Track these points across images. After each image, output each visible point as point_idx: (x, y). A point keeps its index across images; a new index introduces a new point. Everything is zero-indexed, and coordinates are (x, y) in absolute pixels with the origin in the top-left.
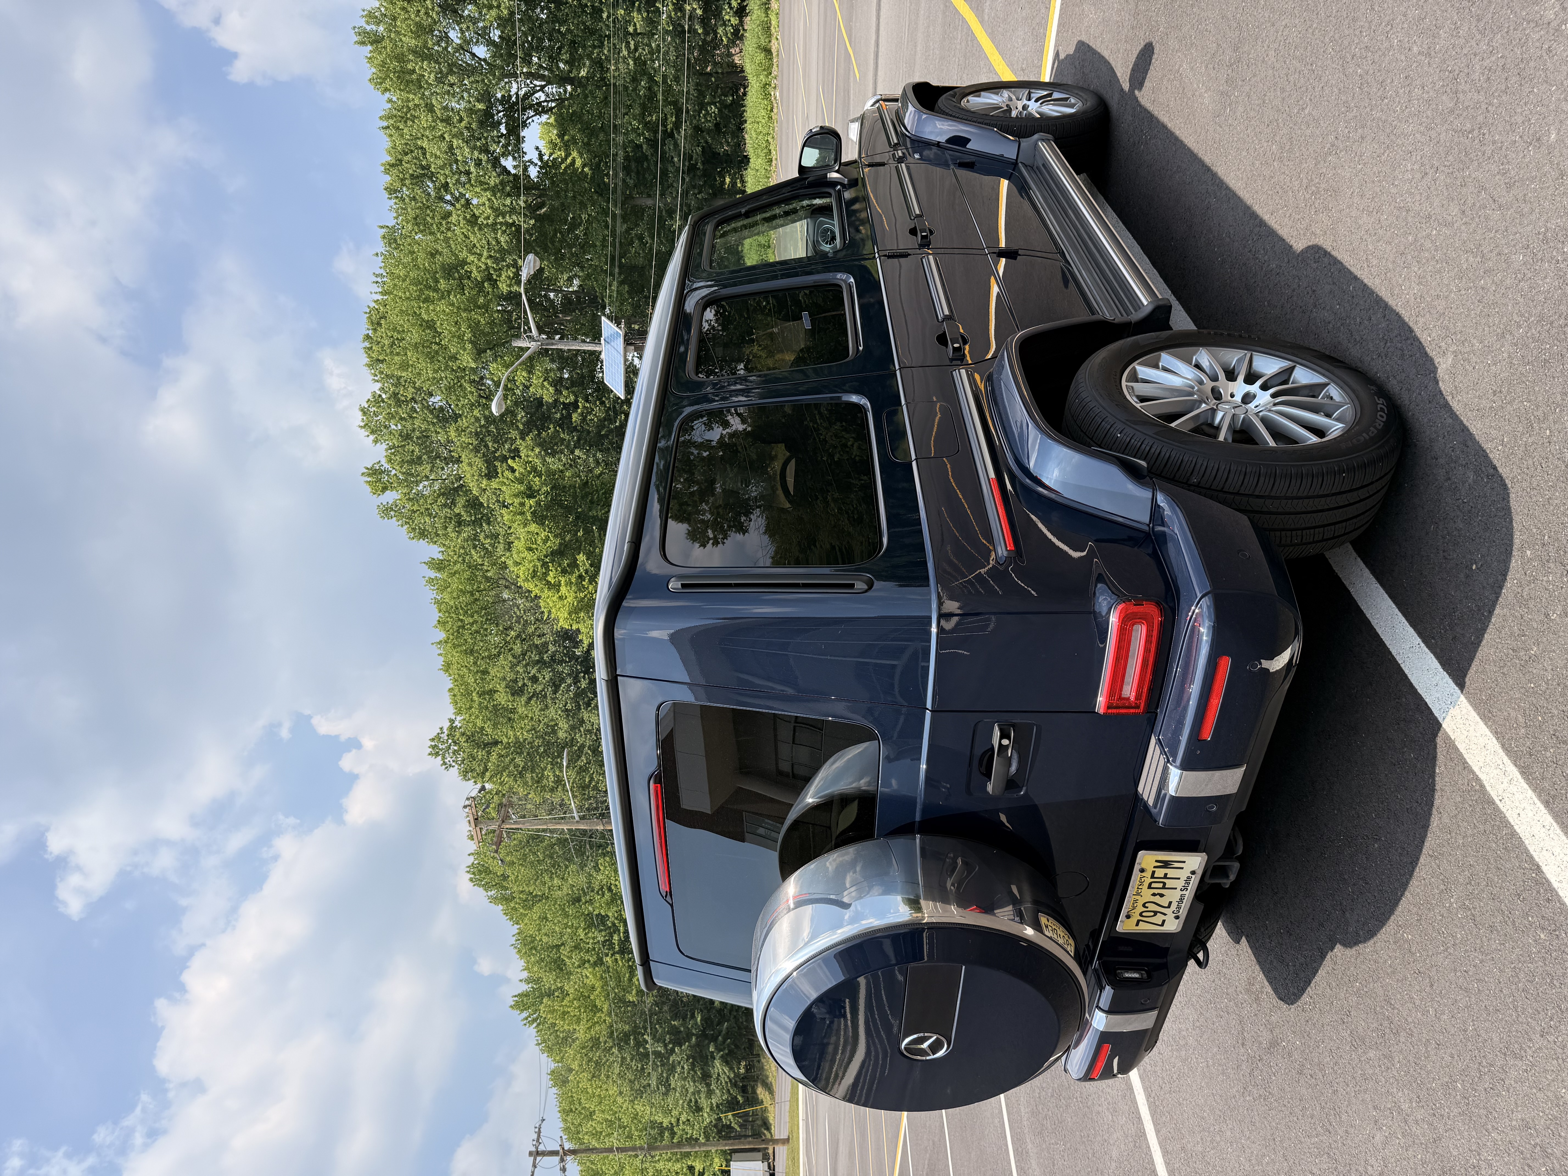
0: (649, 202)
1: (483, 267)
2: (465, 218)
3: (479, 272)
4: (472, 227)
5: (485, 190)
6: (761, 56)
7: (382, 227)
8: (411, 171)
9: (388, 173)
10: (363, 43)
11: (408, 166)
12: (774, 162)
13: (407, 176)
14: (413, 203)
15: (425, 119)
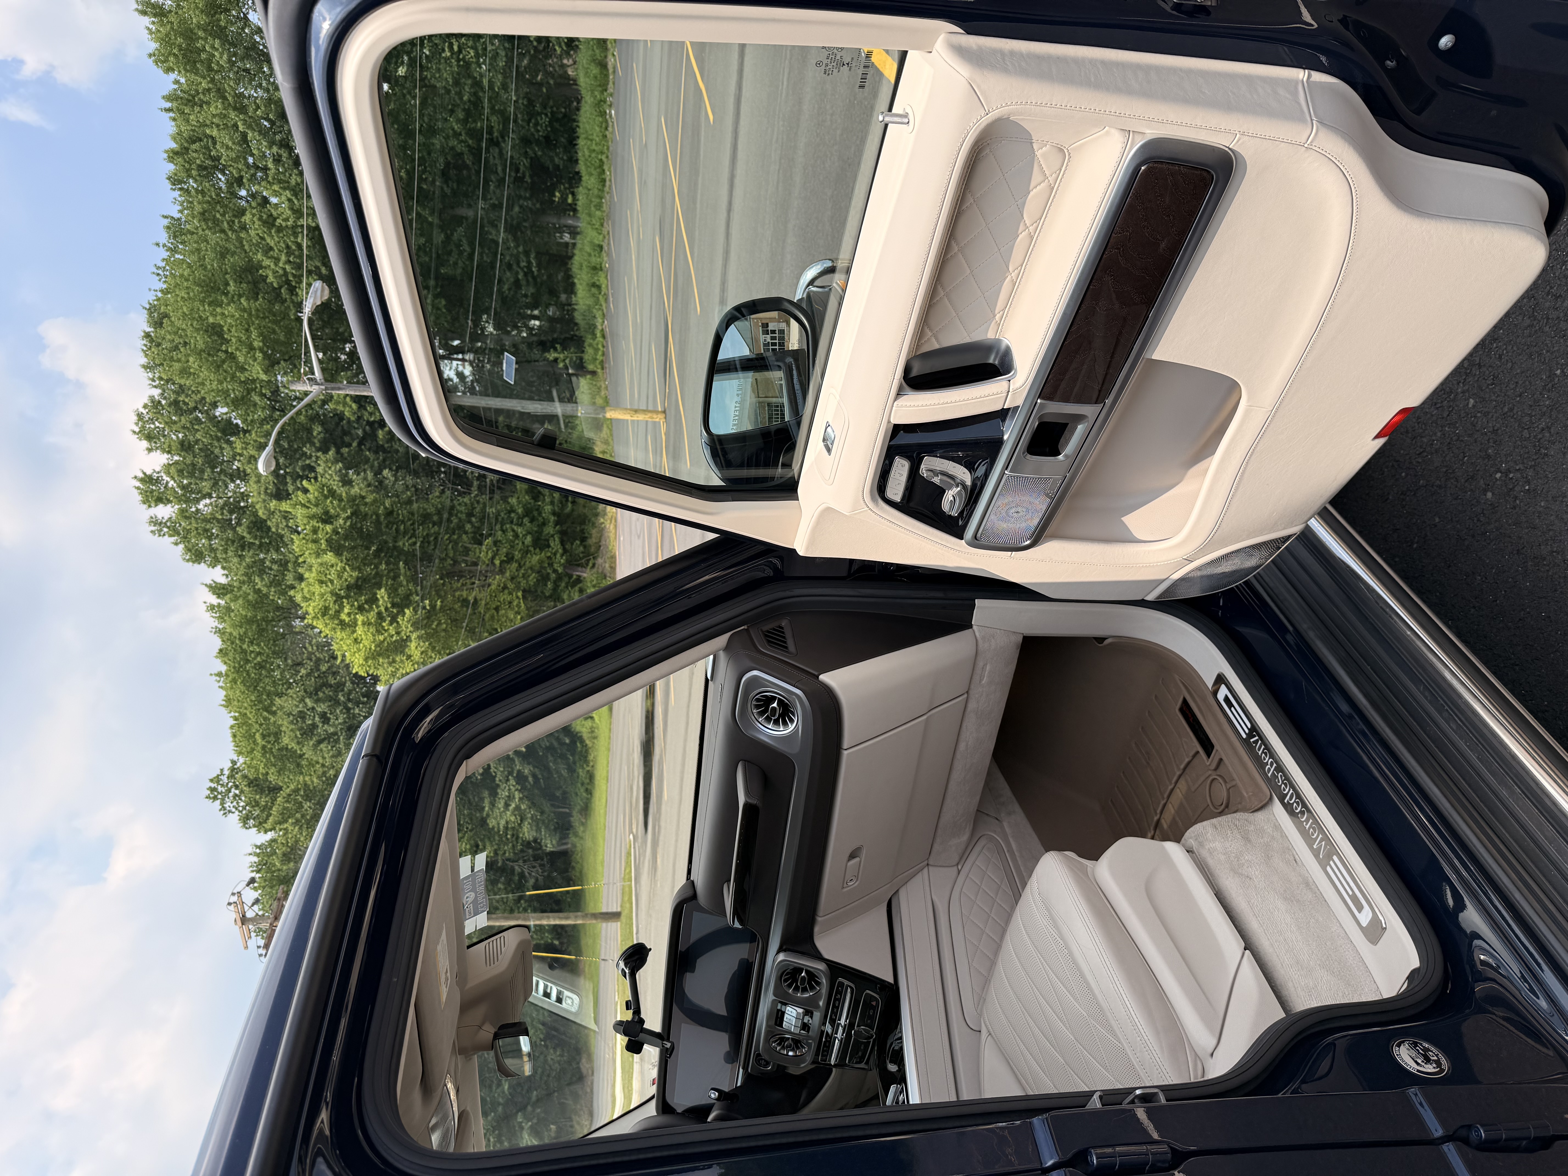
0: (470, 213)
1: (281, 272)
2: (260, 219)
3: (275, 277)
4: (270, 229)
5: (284, 189)
6: (595, 70)
7: (166, 217)
8: (198, 162)
9: (172, 162)
10: (144, 13)
11: (194, 155)
12: (608, 183)
13: (194, 166)
14: (200, 197)
15: (217, 107)
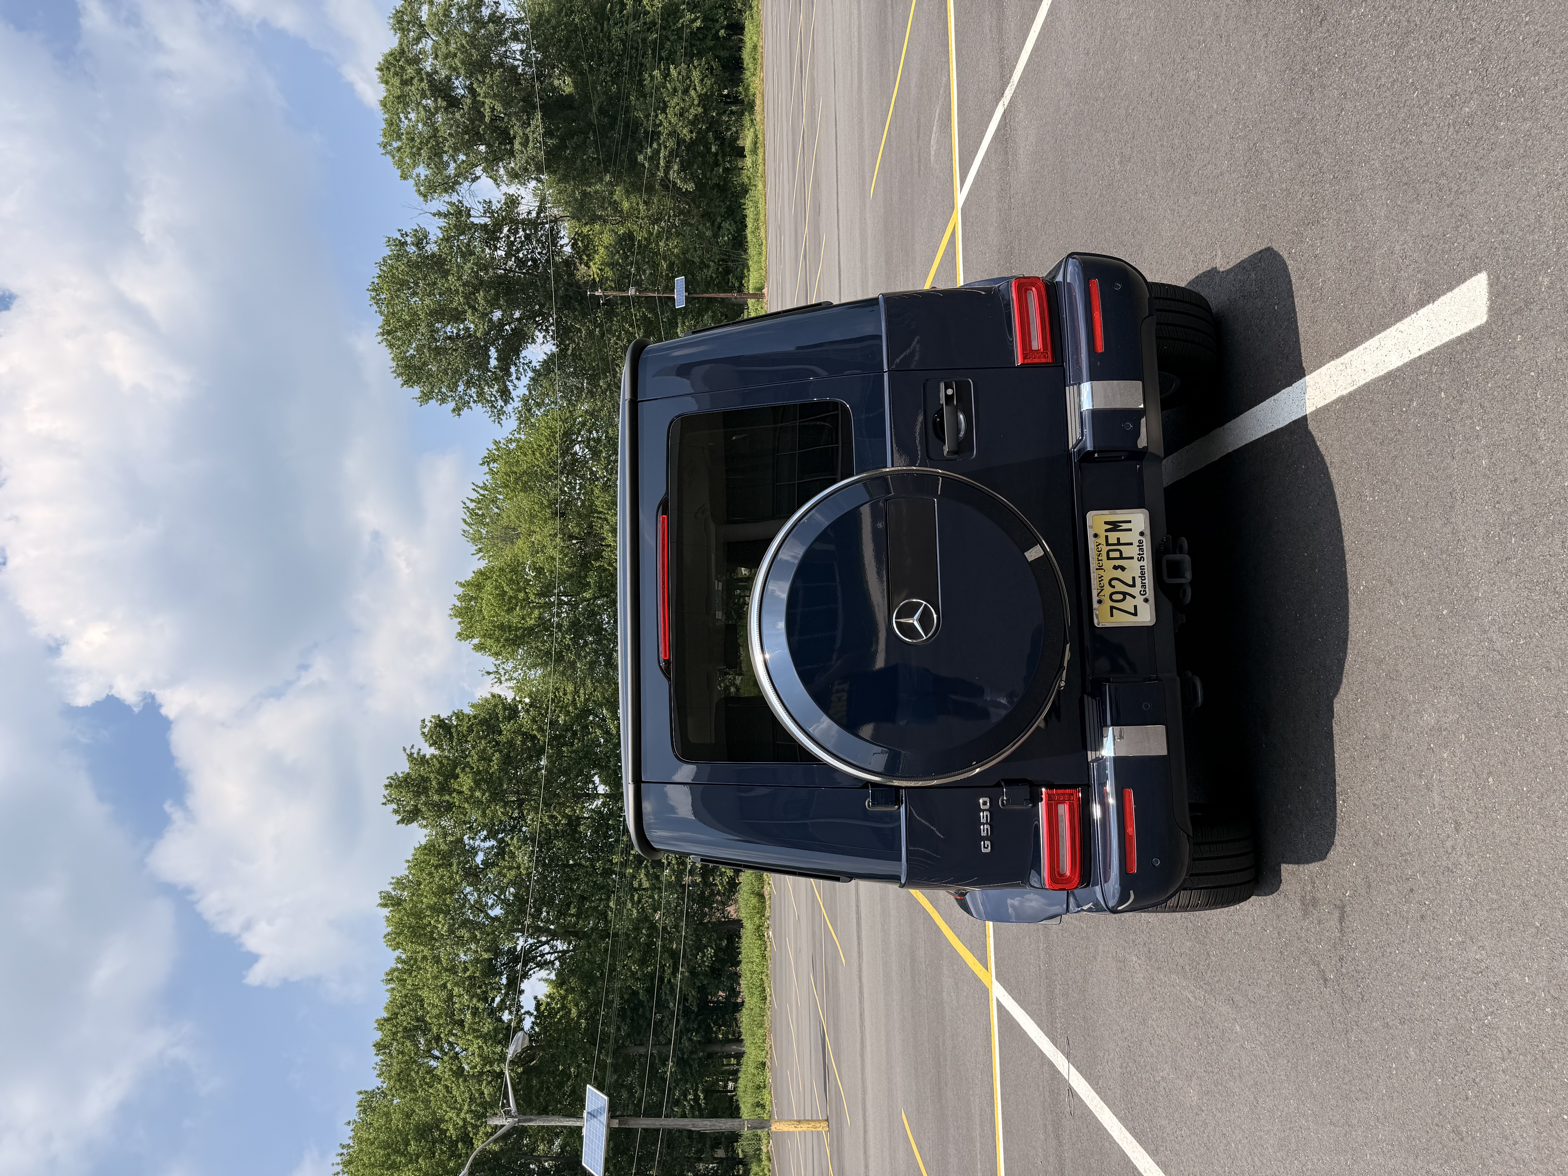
0: (642, 1050)
1: (461, 1123)
2: (451, 1069)
3: (455, 1129)
4: (457, 1079)
5: (477, 1037)
7: (361, 1093)
8: (405, 1024)
9: (381, 1029)
10: (385, 905)
11: (403, 1018)
12: (769, 998)
13: (400, 1029)
14: (400, 1056)
15: (431, 970)
